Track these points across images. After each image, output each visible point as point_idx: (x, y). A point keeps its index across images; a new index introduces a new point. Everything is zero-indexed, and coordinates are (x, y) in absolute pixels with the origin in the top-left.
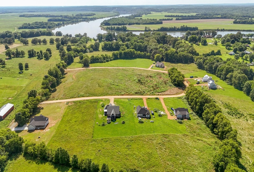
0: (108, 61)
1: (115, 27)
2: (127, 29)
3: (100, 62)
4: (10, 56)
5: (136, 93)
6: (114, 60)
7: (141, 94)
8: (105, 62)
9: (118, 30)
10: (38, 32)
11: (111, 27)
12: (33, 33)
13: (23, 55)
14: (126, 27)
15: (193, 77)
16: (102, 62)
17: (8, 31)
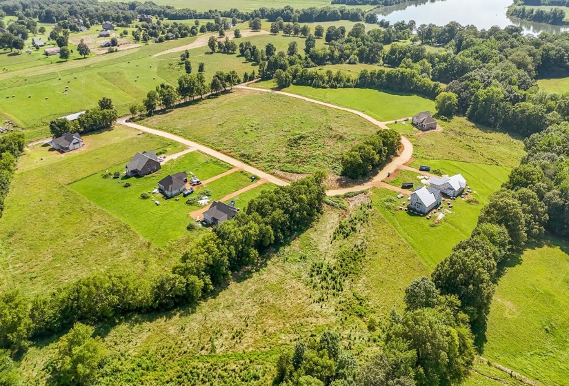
0: (333, 87)
1: (532, 11)
2: (564, 20)
3: (314, 86)
4: (213, 49)
5: (243, 155)
6: (356, 87)
7: (247, 160)
8: (326, 88)
9: (539, 18)
10: (335, 13)
11: (524, 10)
12: (326, 12)
13: (234, 50)
14: (562, 12)
15: (427, 170)
16: (318, 87)
17: (287, 7)
